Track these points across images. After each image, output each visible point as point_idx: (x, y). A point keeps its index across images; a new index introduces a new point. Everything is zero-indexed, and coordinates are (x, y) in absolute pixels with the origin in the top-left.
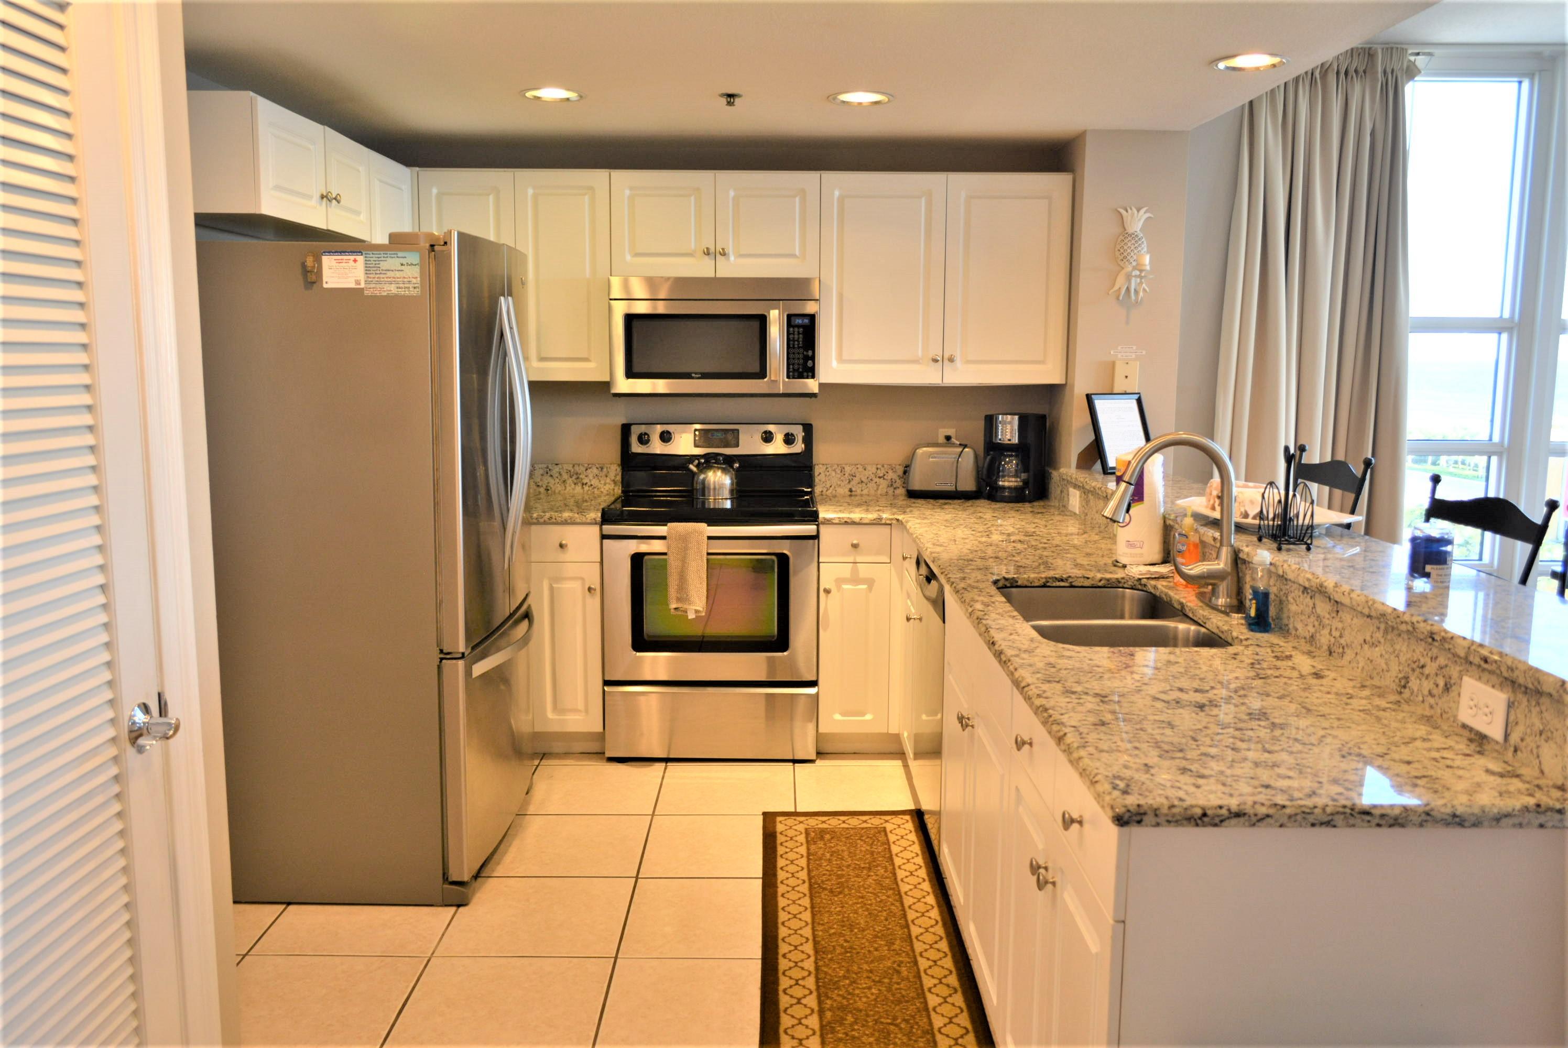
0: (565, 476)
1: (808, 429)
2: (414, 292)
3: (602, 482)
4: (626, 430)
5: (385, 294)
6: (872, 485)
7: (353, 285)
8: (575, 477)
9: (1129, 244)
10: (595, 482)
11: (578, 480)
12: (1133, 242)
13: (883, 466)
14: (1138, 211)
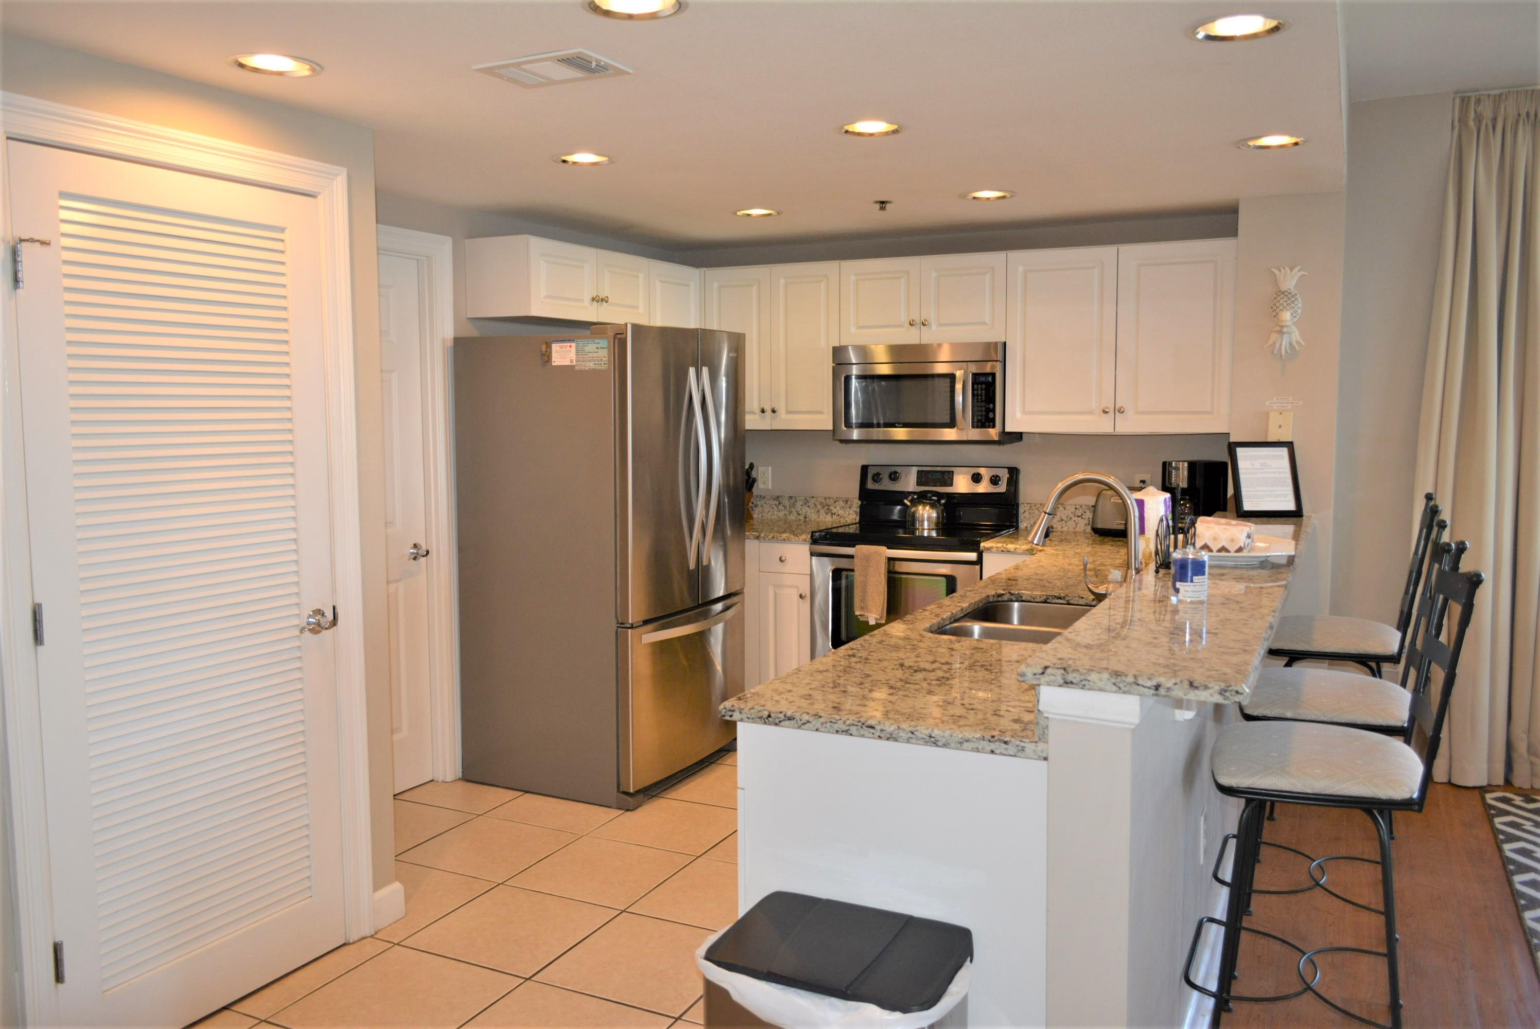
0: (819, 507)
1: (1014, 472)
2: (604, 367)
3: (847, 513)
4: (865, 469)
5: (587, 369)
6: (1071, 524)
7: (568, 363)
8: (826, 508)
9: (1282, 301)
10: (841, 512)
11: (829, 511)
12: (1286, 299)
13: (1081, 507)
14: (1291, 269)
